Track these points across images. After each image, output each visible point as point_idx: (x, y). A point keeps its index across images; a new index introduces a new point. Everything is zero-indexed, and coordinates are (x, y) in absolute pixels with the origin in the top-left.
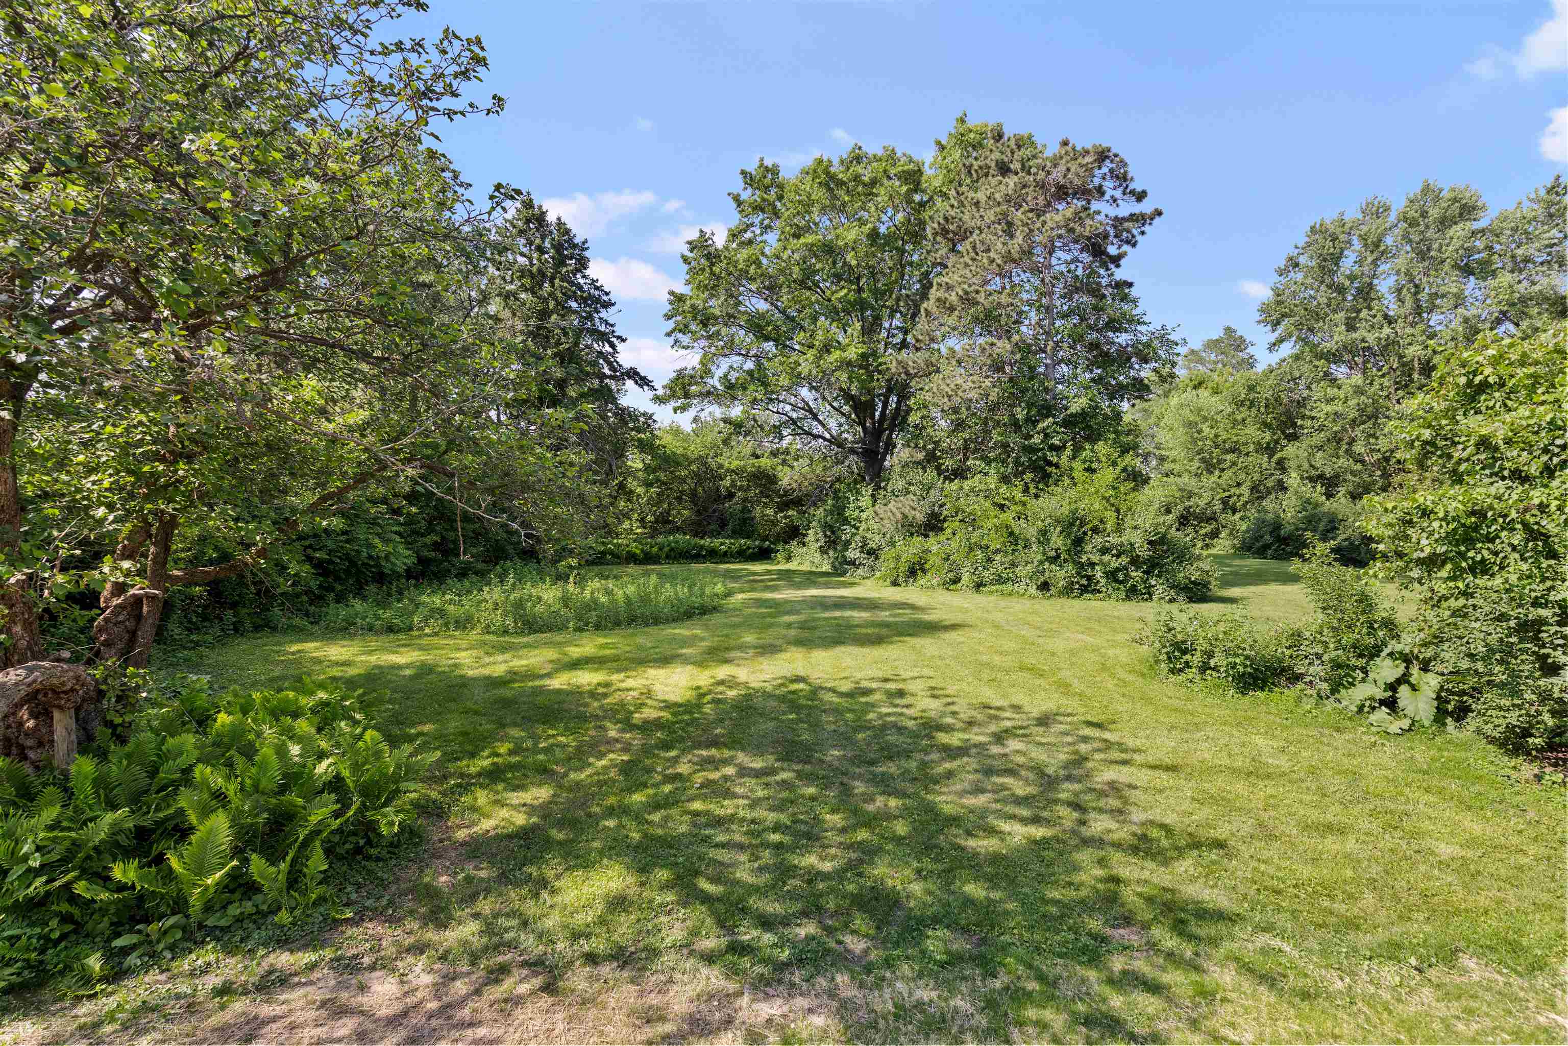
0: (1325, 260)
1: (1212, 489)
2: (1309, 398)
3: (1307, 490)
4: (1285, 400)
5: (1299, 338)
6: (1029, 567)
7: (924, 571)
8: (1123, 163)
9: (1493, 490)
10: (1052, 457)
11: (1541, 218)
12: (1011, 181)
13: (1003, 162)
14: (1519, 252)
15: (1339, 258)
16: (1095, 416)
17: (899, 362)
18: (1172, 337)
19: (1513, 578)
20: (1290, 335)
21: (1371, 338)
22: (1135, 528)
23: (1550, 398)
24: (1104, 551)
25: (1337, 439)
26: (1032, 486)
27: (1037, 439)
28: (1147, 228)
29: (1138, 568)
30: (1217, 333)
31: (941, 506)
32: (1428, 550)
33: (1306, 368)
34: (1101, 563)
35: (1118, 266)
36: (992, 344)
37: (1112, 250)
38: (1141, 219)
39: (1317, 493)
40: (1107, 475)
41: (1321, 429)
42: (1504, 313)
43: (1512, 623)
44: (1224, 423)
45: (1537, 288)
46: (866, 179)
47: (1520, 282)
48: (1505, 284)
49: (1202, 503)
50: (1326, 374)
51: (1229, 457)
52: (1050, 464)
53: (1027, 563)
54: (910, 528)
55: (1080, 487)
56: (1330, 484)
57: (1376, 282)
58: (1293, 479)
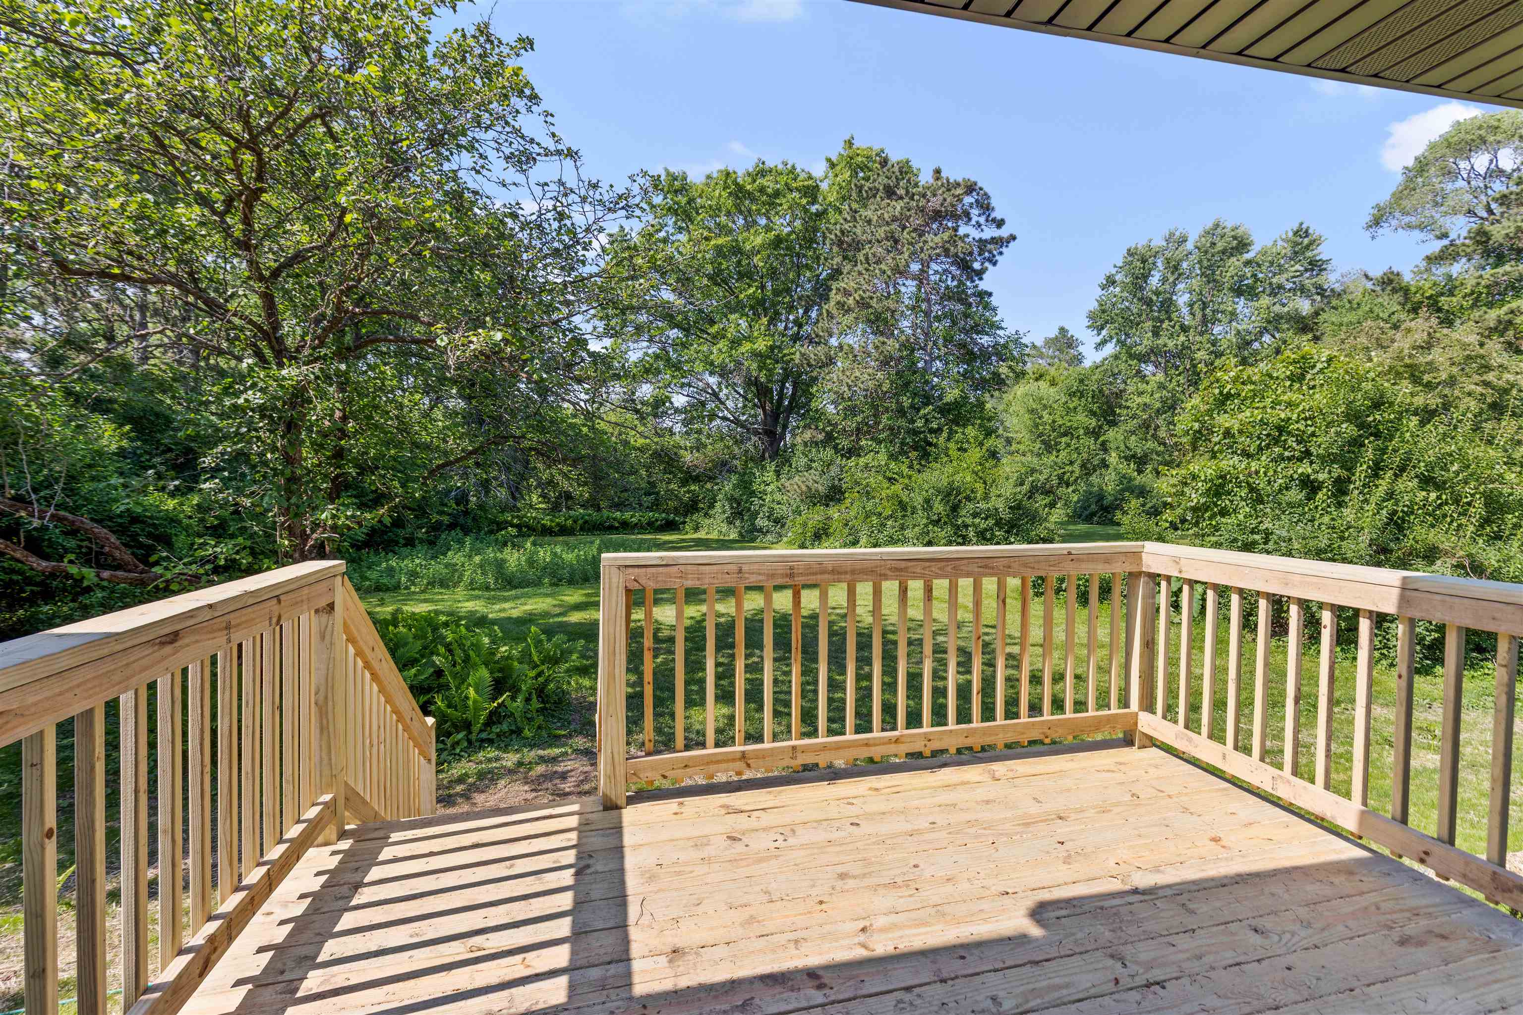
0: (1137, 278)
1: (1051, 467)
2: (1125, 390)
3: (1123, 467)
4: (1107, 392)
5: (1118, 341)
6: (917, 529)
7: (827, 535)
8: (987, 196)
9: (1231, 463)
10: (932, 438)
11: (1289, 254)
12: (899, 205)
13: (889, 186)
14: (1274, 280)
15: (1147, 277)
16: (964, 405)
17: (803, 355)
18: (1023, 341)
19: (1241, 517)
20: (1111, 338)
21: (1171, 344)
22: (999, 496)
23: (1261, 405)
24: (975, 515)
25: (1146, 425)
26: (915, 462)
27: (919, 423)
28: (1004, 250)
29: (1001, 528)
30: (1053, 333)
31: (840, 480)
32: (1195, 501)
33: (1123, 366)
34: (974, 525)
35: (981, 279)
36: (884, 343)
37: (977, 266)
38: (1000, 242)
39: (1130, 469)
40: (975, 454)
41: (1134, 417)
42: (1265, 328)
43: (1239, 544)
44: (1060, 411)
45: (1286, 309)
46: (770, 191)
47: (1274, 304)
48: (1265, 306)
49: (1042, 478)
50: (1139, 372)
51: (1064, 440)
52: (930, 444)
53: (915, 526)
54: (813, 499)
55: (955, 464)
56: (1141, 461)
57: (1174, 298)
58: (1113, 458)
